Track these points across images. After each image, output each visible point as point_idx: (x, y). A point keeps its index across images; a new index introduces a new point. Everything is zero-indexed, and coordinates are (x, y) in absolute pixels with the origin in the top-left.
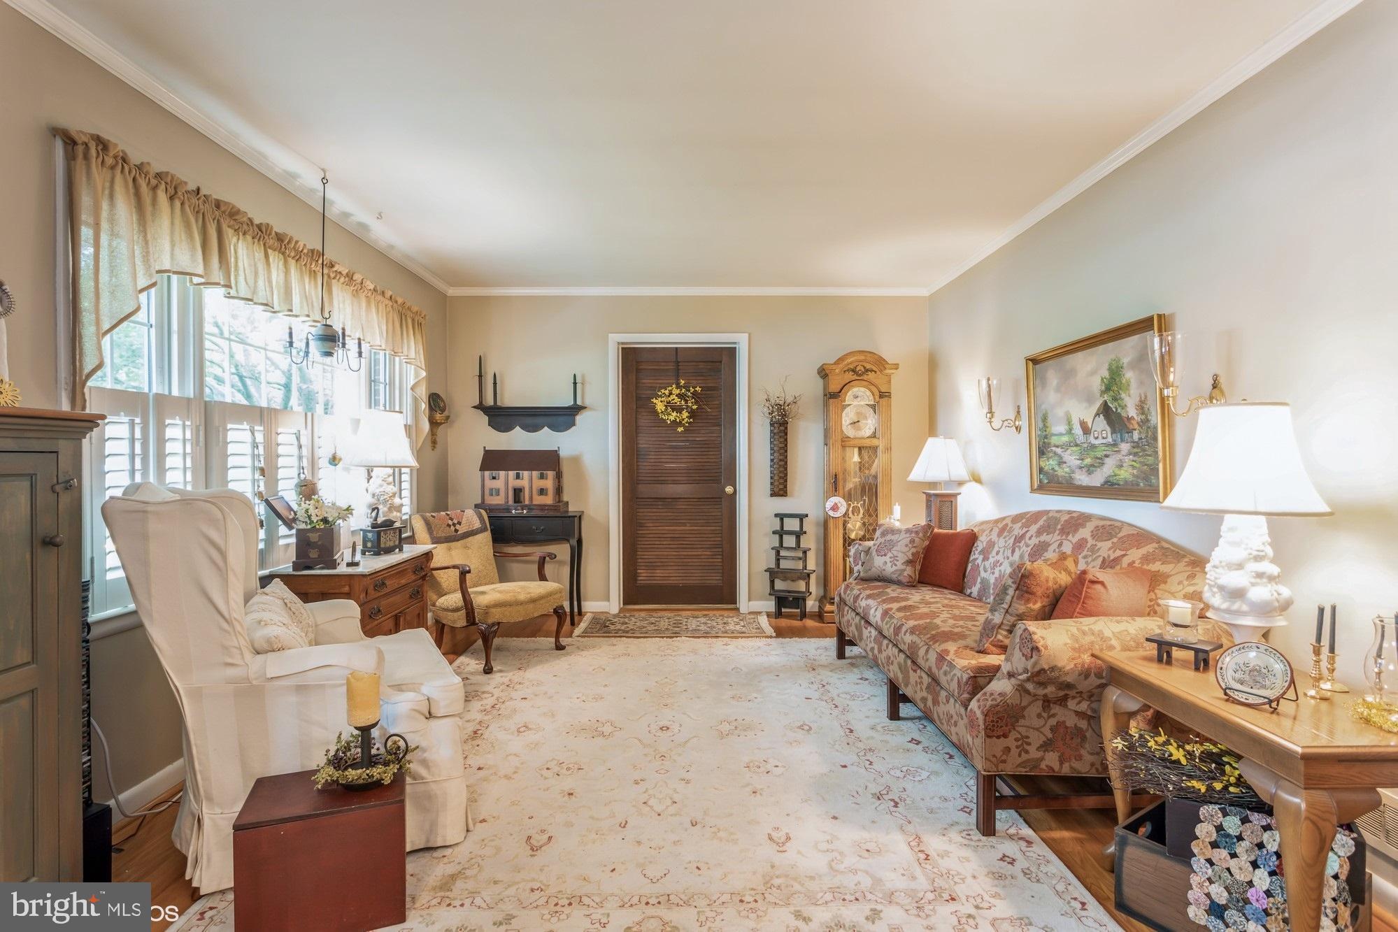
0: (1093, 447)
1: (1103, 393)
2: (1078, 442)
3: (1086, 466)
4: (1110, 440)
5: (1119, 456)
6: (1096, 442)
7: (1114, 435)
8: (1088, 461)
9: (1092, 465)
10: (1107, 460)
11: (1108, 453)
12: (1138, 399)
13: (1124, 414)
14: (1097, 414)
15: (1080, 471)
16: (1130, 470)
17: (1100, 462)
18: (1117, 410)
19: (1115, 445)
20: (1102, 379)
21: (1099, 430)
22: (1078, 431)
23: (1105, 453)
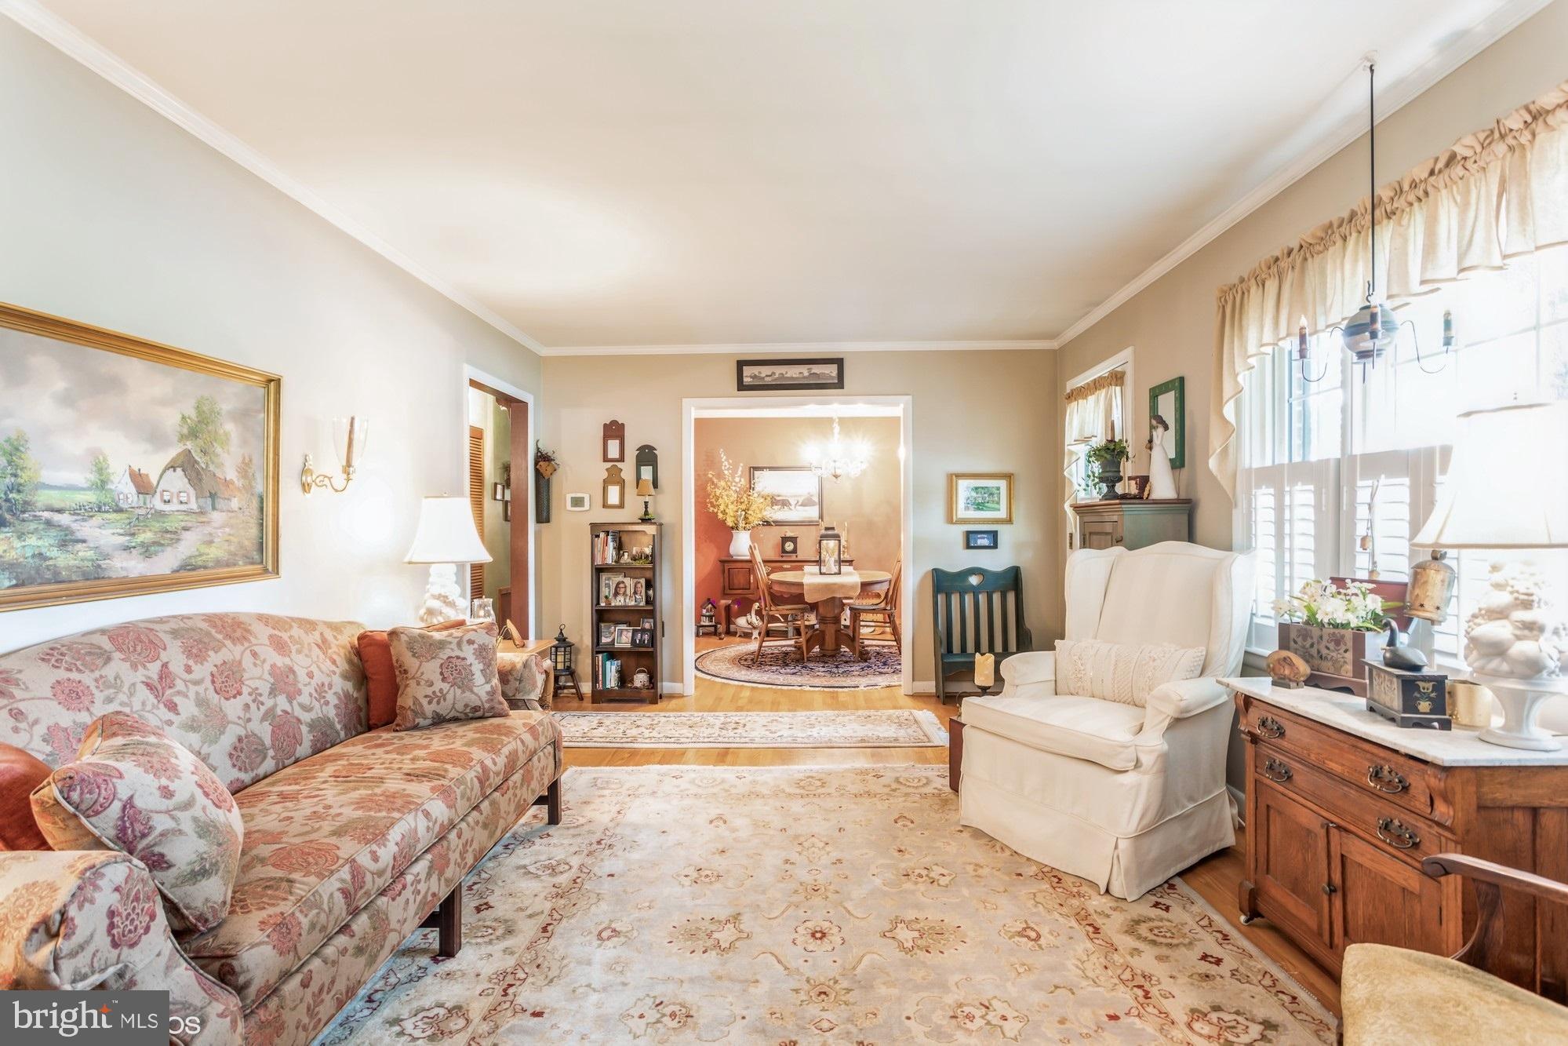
0: (160, 515)
1: (183, 438)
2: (122, 505)
3: (142, 544)
4: (193, 506)
5: (208, 529)
6: (167, 508)
7: (202, 501)
8: (146, 536)
9: (155, 543)
10: (186, 535)
11: (189, 524)
12: (240, 460)
13: (219, 474)
14: (172, 466)
15: (125, 554)
16: (226, 546)
17: (172, 537)
18: (207, 466)
19: (202, 513)
20: (184, 418)
21: (175, 490)
22: (125, 488)
23: (183, 524)
